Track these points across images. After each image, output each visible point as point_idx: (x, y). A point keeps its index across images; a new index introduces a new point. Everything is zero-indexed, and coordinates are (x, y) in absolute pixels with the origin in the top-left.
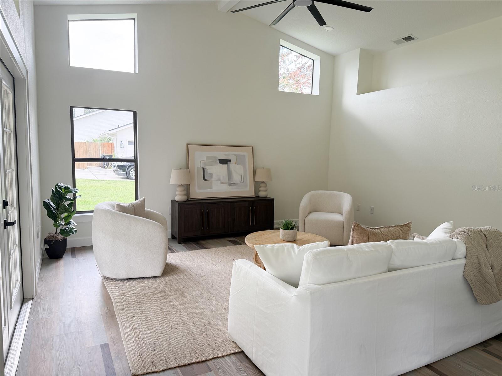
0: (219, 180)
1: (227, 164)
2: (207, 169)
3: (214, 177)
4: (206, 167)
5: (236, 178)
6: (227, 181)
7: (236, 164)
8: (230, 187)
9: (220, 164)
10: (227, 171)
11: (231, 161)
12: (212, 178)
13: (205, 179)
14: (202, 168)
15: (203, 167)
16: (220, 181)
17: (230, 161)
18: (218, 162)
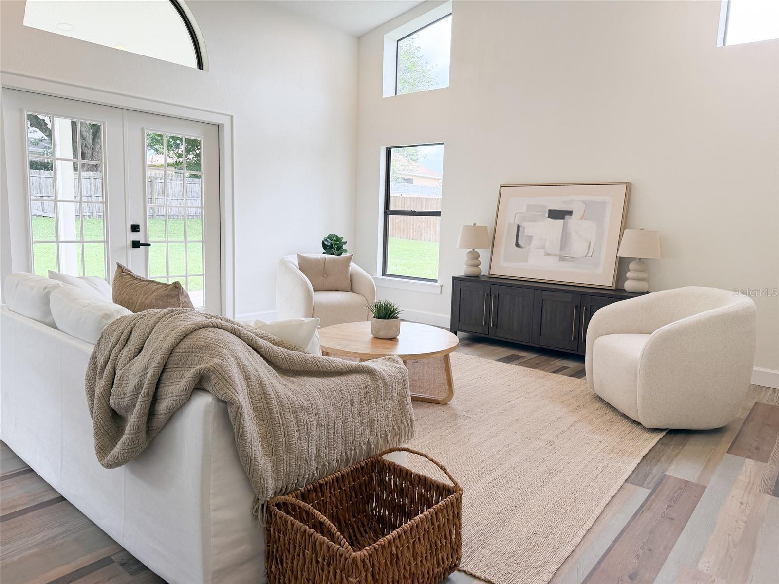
0: (543, 248)
1: (563, 218)
2: (525, 228)
3: (535, 243)
4: (524, 224)
5: (578, 247)
6: (557, 251)
7: (581, 219)
8: (561, 262)
9: (549, 219)
10: (561, 231)
11: (573, 213)
12: (531, 243)
13: (518, 245)
14: (517, 225)
15: (520, 224)
16: (542, 251)
17: (570, 213)
18: (547, 215)
